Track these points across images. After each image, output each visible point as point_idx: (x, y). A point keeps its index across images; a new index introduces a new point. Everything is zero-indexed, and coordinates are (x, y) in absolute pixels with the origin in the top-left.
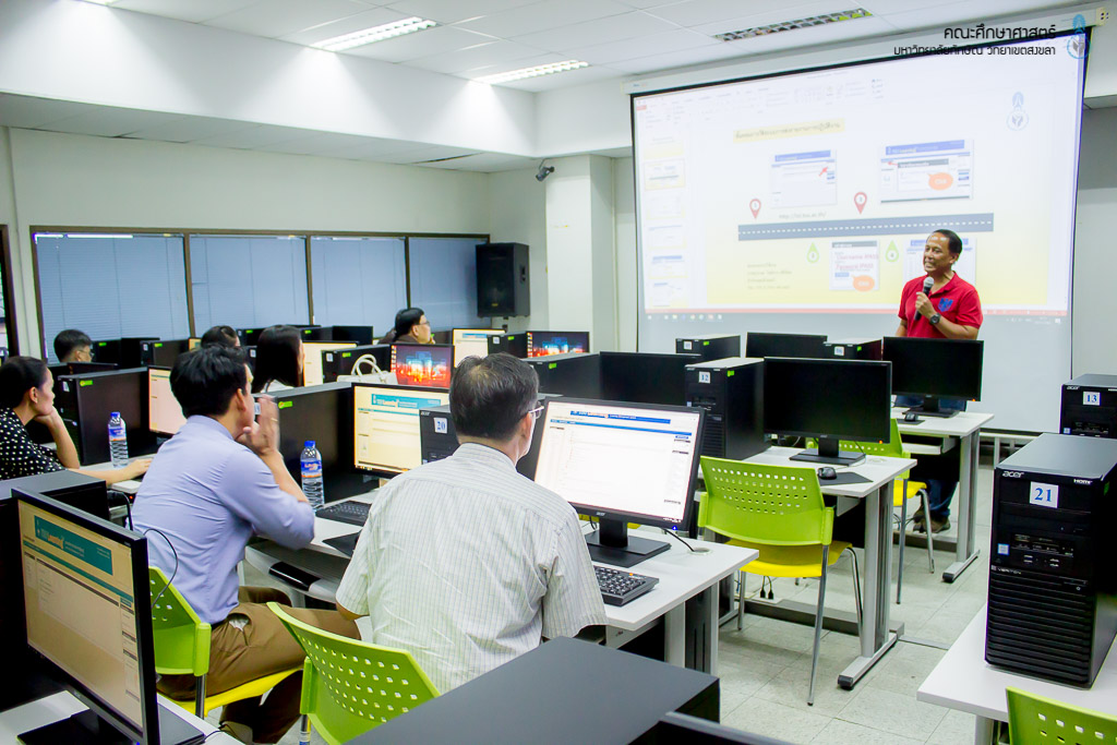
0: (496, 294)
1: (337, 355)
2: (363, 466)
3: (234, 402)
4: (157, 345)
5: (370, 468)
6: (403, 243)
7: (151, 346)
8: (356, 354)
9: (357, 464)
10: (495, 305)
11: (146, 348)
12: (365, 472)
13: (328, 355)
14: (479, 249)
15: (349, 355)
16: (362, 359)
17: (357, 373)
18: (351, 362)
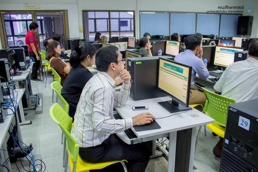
0: (242, 29)
1: (206, 41)
2: (216, 64)
3: (196, 48)
4: (164, 37)
5: (217, 65)
6: (219, 16)
7: (162, 37)
8: (211, 41)
9: (214, 64)
10: (242, 32)
11: (161, 37)
12: (216, 66)
13: (204, 41)
14: (239, 17)
15: (209, 41)
16: (212, 42)
17: (210, 45)
18: (209, 42)
